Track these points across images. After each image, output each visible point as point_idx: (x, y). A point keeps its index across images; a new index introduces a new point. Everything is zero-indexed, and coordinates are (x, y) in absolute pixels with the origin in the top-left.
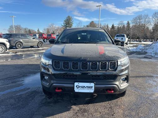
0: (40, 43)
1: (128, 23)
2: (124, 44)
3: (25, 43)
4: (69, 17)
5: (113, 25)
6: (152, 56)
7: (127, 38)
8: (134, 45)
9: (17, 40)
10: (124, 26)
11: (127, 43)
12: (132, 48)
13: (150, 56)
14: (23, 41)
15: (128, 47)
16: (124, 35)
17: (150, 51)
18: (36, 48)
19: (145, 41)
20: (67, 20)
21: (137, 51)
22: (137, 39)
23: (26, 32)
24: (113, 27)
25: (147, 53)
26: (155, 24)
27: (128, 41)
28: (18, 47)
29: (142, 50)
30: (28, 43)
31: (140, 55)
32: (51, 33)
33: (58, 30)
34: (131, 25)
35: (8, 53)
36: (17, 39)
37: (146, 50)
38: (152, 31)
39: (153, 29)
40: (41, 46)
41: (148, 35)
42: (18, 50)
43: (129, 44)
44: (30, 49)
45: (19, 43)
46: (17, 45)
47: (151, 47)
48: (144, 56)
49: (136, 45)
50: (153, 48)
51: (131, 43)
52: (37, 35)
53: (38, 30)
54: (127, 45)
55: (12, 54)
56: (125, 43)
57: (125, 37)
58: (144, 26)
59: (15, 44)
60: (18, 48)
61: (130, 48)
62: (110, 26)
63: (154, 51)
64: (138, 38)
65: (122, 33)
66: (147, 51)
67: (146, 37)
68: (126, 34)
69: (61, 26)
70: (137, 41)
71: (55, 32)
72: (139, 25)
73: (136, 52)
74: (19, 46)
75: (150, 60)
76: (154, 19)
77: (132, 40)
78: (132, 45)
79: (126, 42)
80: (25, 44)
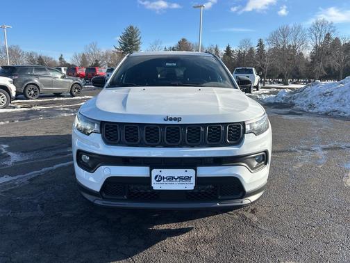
0: (75, 86)
1: (261, 44)
2: (252, 89)
3: (45, 86)
4: (131, 28)
5: (228, 48)
6: (303, 111)
7: (258, 77)
8: (272, 90)
9: (27, 81)
10: (251, 50)
11: (257, 87)
12: (268, 96)
13: (300, 110)
14: (41, 81)
15: (260, 95)
16: (252, 70)
17: (299, 102)
18: (68, 96)
19: (294, 83)
20: (127, 35)
21: (277, 101)
22: (279, 78)
23: (33, 61)
24: (228, 51)
25: (294, 105)
26: (316, 47)
27: (261, 82)
28: (30, 95)
29: (287, 99)
30: (50, 86)
31: (281, 109)
32: (90, 65)
33: (107, 58)
34: (266, 48)
35: (14, 108)
36: (27, 78)
37: (294, 99)
38: (310, 60)
39: (312, 57)
40: (79, 94)
41: (302, 68)
42: (30, 101)
43: (262, 88)
44: (55, 99)
45: (32, 86)
46: (27, 91)
47: (302, 93)
48: (289, 110)
49: (275, 90)
50: (306, 96)
51: (266, 86)
52: (63, 68)
53: (61, 59)
54: (258, 90)
55: (23, 109)
56: (254, 87)
57: (252, 73)
58: (294, 51)
59: (23, 88)
60: (30, 97)
61: (264, 97)
62: (222, 50)
63: (307, 101)
64: (281, 76)
65: (248, 65)
66: (296, 101)
67: (298, 73)
68: (255, 68)
69: (114, 49)
70: (279, 83)
71: (99, 62)
72: (284, 47)
73: (275, 103)
74: (32, 92)
75: (300, 117)
76: (314, 36)
77: (270, 81)
78: (267, 91)
79: (255, 84)
80: (43, 88)
